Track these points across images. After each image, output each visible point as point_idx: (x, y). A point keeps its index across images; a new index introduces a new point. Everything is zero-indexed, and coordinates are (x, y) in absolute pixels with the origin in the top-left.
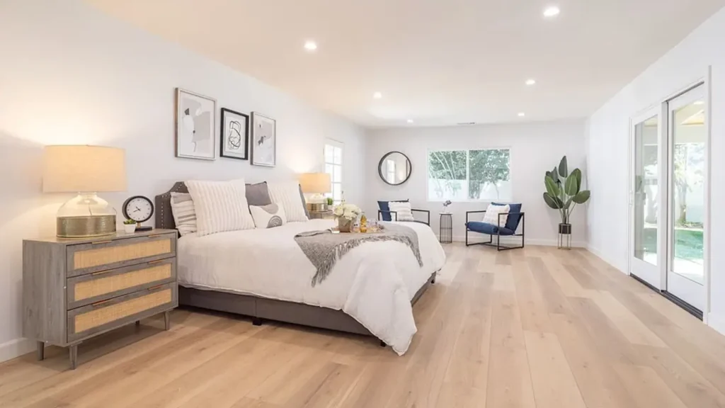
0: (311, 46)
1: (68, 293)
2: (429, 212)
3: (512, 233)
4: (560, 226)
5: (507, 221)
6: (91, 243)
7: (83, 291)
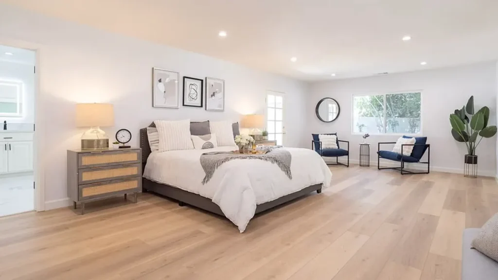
0: (223, 34)
1: (79, 177)
2: (348, 142)
3: (417, 161)
4: (466, 157)
5: (413, 151)
6: (90, 153)
7: (87, 177)
